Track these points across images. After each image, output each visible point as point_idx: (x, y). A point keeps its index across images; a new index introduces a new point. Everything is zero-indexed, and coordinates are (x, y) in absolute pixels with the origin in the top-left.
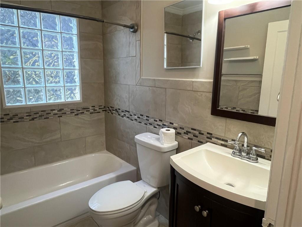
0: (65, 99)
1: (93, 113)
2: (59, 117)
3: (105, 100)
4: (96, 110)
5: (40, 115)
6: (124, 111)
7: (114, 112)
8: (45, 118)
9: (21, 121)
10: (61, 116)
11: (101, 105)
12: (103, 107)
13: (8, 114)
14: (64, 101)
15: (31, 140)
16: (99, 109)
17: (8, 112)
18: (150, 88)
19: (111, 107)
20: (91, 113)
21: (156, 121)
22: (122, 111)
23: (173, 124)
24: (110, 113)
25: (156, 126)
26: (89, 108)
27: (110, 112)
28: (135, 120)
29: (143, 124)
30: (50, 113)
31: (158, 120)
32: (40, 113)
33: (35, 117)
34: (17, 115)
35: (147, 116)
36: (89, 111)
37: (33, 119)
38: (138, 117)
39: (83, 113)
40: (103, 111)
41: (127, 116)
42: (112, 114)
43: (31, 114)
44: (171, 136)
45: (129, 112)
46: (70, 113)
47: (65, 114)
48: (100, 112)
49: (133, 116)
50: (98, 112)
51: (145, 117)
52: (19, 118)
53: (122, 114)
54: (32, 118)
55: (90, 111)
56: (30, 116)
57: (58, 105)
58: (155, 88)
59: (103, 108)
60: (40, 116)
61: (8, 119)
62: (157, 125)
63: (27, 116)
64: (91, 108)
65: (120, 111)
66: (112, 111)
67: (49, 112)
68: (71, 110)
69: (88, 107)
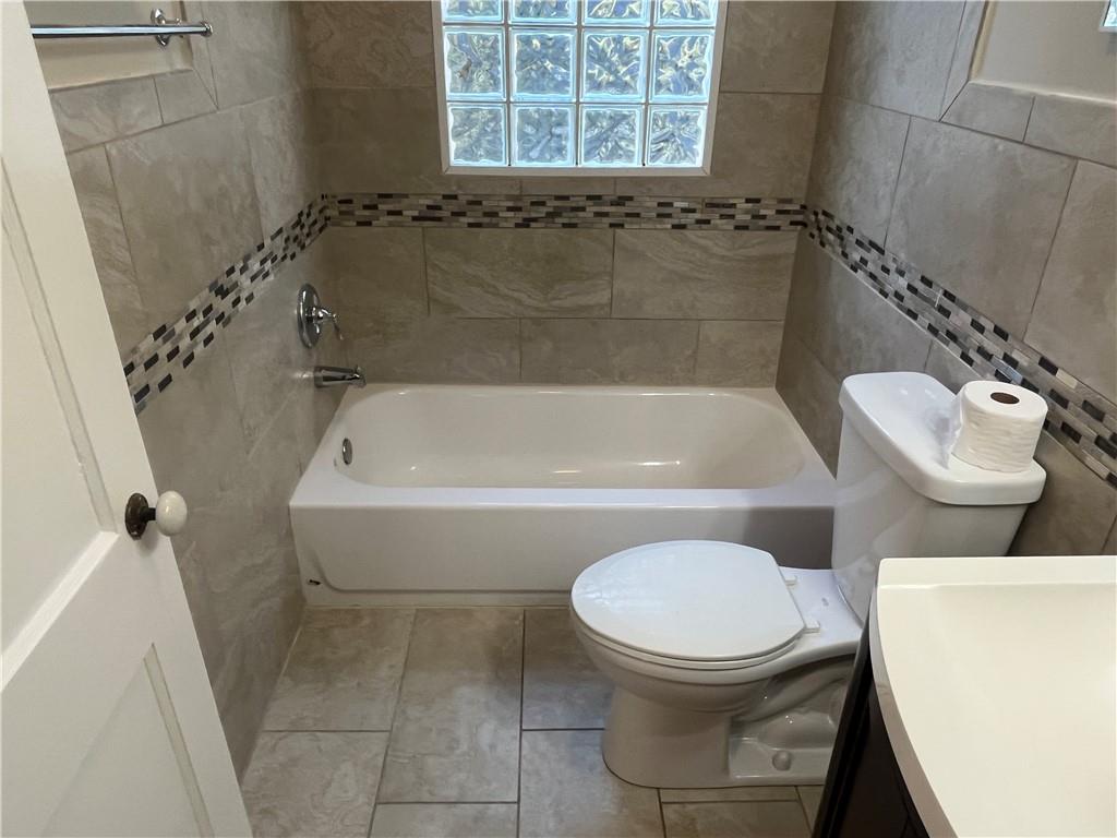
0: (643, 160)
1: (746, 228)
2: (612, 225)
3: (811, 179)
4: (764, 217)
5: (551, 210)
6: (867, 244)
7: (831, 237)
8: (565, 225)
9: (490, 225)
10: (621, 226)
11: (789, 196)
12: (797, 208)
13: (455, 197)
14: (641, 166)
15: (516, 295)
16: (779, 212)
17: (453, 190)
18: (995, 147)
19: (825, 213)
20: (737, 228)
21: (981, 329)
22: (859, 243)
23: (1053, 369)
24: (817, 241)
25: (973, 354)
26: (733, 206)
27: (816, 232)
28: (897, 295)
29: (920, 326)
30: (583, 209)
31: (989, 326)
32: (552, 204)
33: (534, 215)
34: (480, 203)
35: (946, 294)
36: (732, 217)
37: (526, 223)
38: (910, 288)
39: (707, 222)
40: (792, 223)
41: (871, 267)
42: (823, 244)
43: (519, 204)
44: (1008, 434)
45: (882, 251)
46: (654, 214)
47: (635, 219)
48: (777, 228)
49: (894, 276)
50: (769, 228)
51: (940, 294)
52: (486, 214)
53: (856, 256)
54: (525, 219)
55: (738, 217)
56: (518, 209)
57: (615, 180)
58: (1020, 149)
59: (796, 212)
60: (549, 215)
61: (454, 214)
62: (981, 351)
63: (509, 209)
64: (742, 205)
65: (852, 239)
66: (824, 231)
67: (581, 204)
68: (660, 204)
69: (731, 201)
